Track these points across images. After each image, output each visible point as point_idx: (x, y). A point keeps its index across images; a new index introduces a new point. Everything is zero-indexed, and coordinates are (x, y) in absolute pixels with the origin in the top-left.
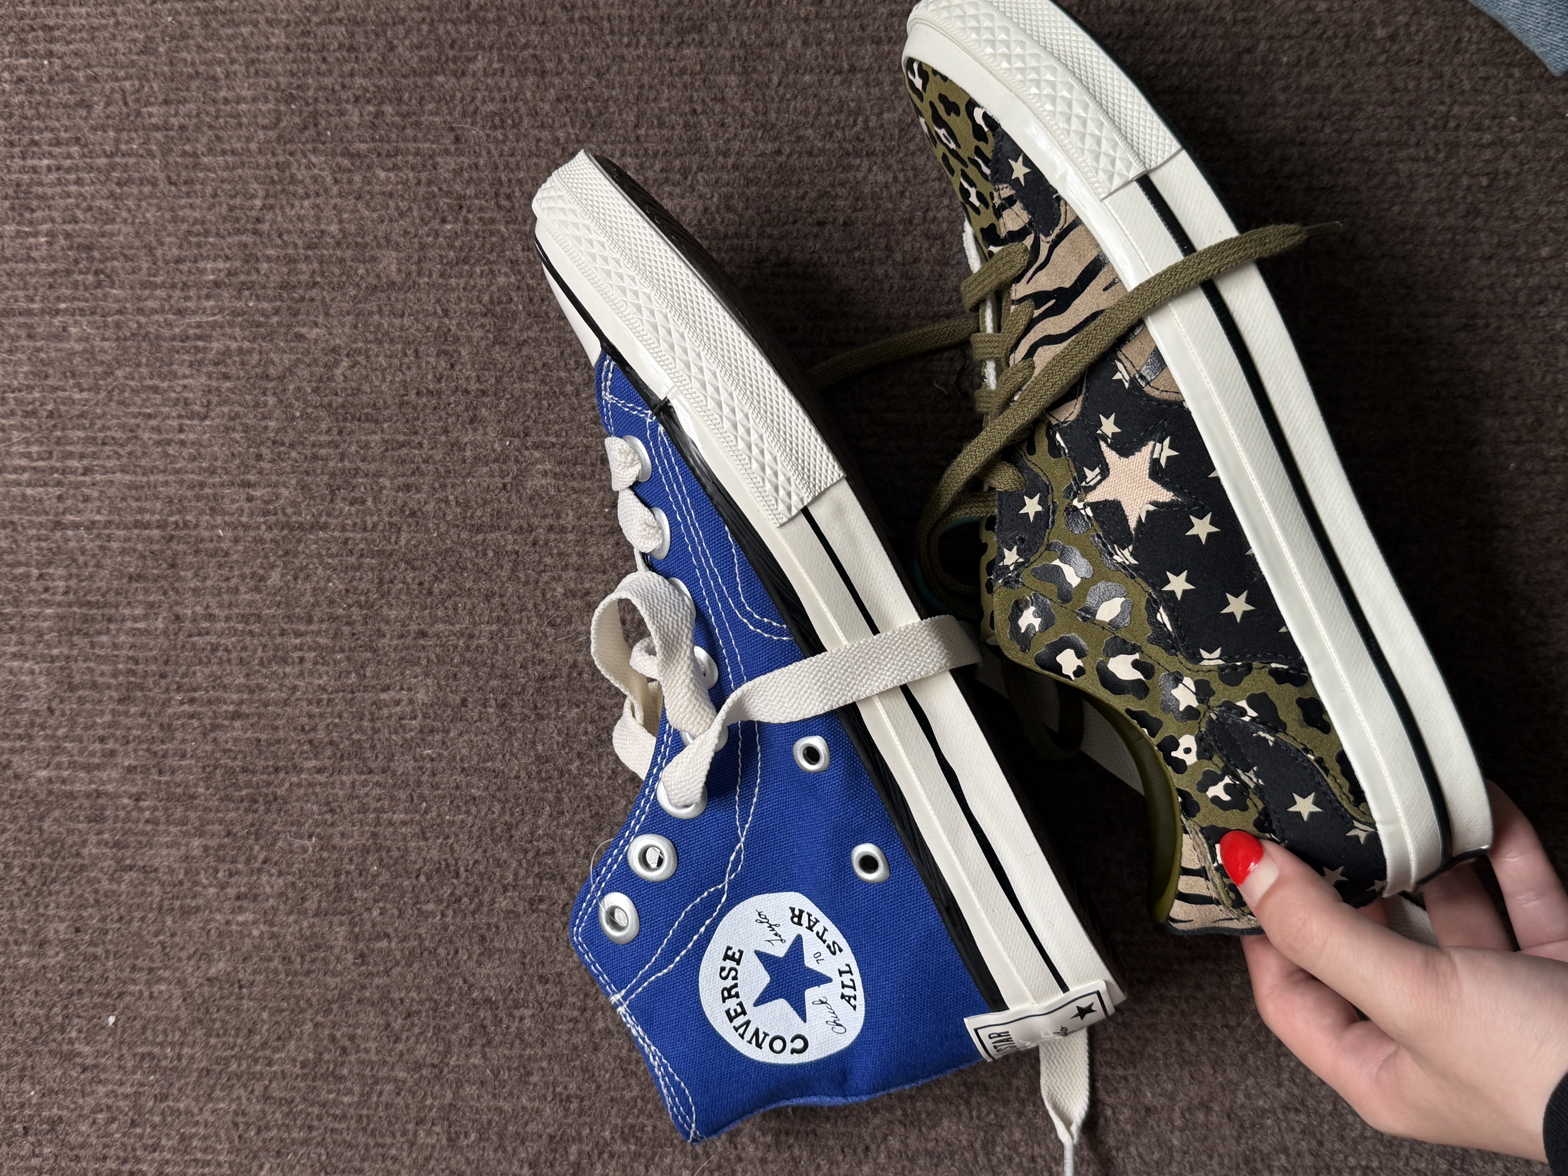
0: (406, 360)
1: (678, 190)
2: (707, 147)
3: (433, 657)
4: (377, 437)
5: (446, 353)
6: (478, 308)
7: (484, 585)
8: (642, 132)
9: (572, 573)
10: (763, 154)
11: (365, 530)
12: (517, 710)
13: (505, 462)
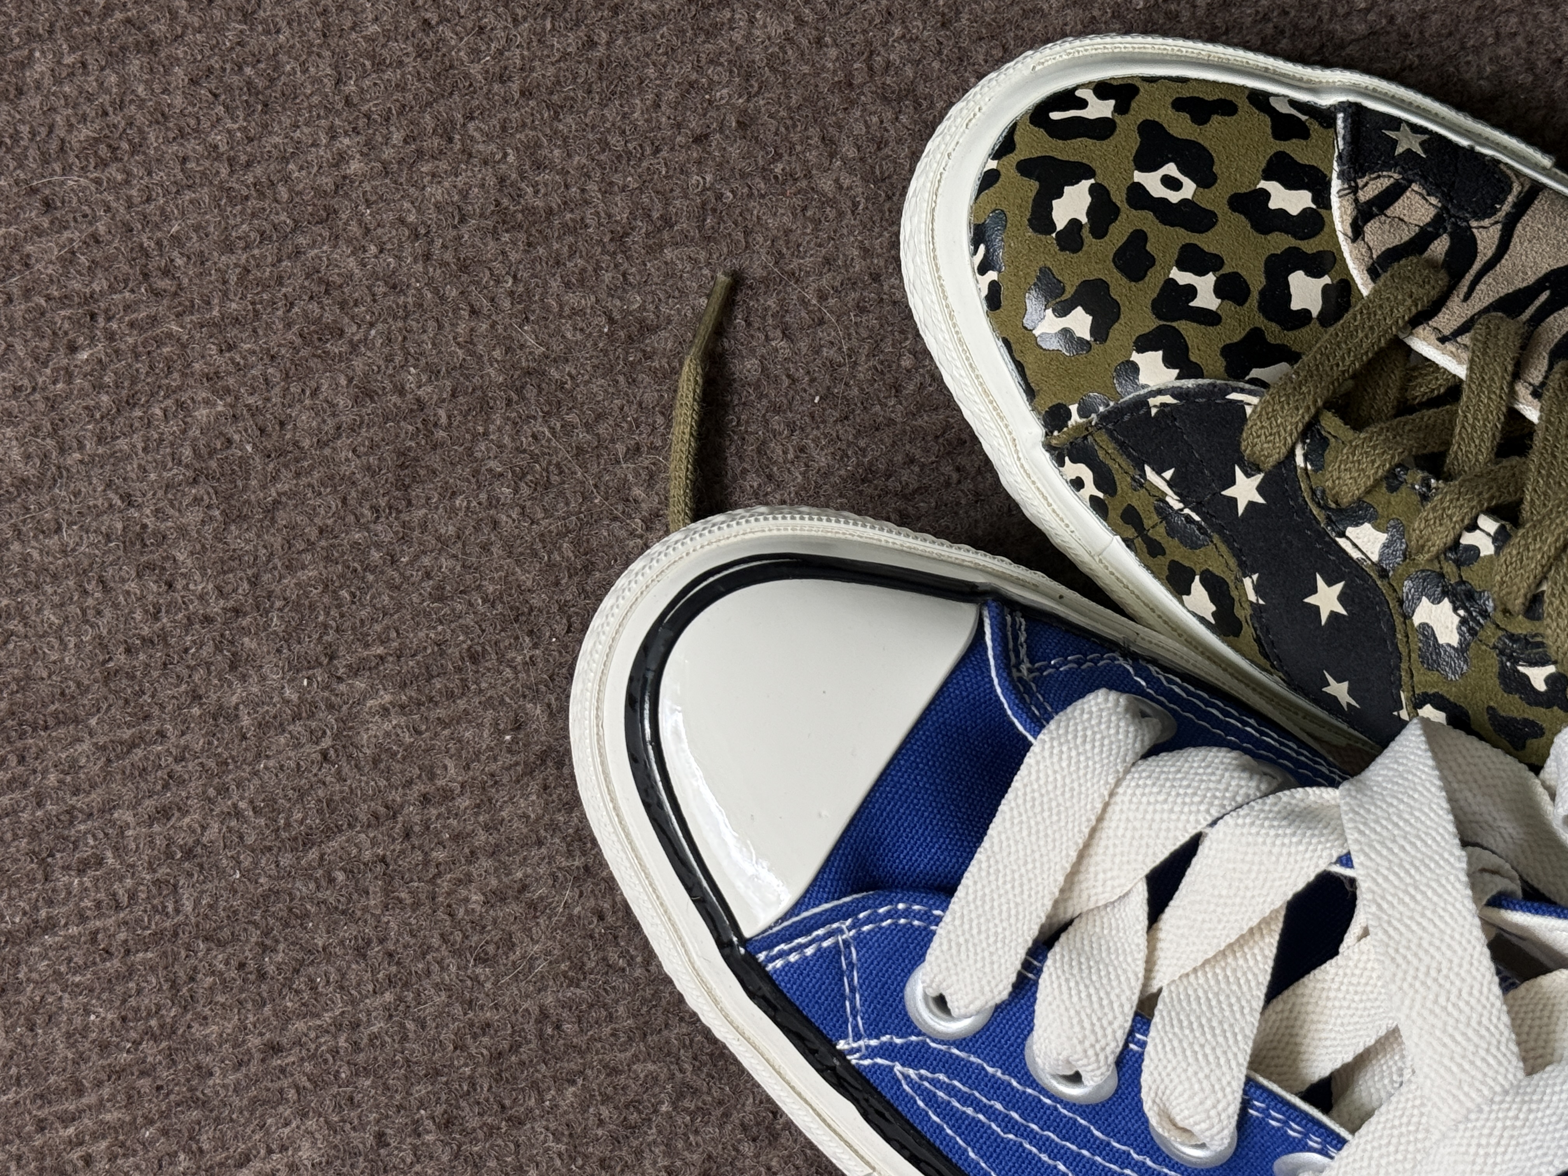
0: (90, 602)
1: (443, 165)
2: (467, 76)
3: (304, 1082)
4: (85, 746)
5: (150, 566)
6: (177, 473)
7: (347, 931)
8: (350, 87)
9: (486, 863)
10: (565, 56)
11: (118, 907)
12: (473, 1122)
13: (311, 716)
